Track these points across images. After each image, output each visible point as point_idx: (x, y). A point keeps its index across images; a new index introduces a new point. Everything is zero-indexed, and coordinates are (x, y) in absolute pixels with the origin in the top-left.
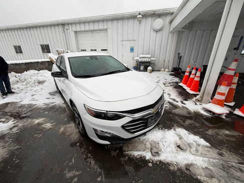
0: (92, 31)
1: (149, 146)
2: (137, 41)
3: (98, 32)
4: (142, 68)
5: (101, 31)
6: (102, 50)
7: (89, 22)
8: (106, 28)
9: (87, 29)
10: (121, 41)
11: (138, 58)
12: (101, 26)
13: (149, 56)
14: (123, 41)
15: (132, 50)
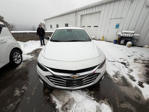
0: (91, 14)
1: (66, 100)
2: (124, 19)
3: (95, 14)
4: (122, 42)
5: (97, 13)
6: (94, 26)
7: (90, 8)
8: (100, 10)
9: (88, 13)
10: (109, 19)
11: (120, 33)
12: (97, 10)
13: (133, 32)
14: (111, 19)
15: (117, 26)
